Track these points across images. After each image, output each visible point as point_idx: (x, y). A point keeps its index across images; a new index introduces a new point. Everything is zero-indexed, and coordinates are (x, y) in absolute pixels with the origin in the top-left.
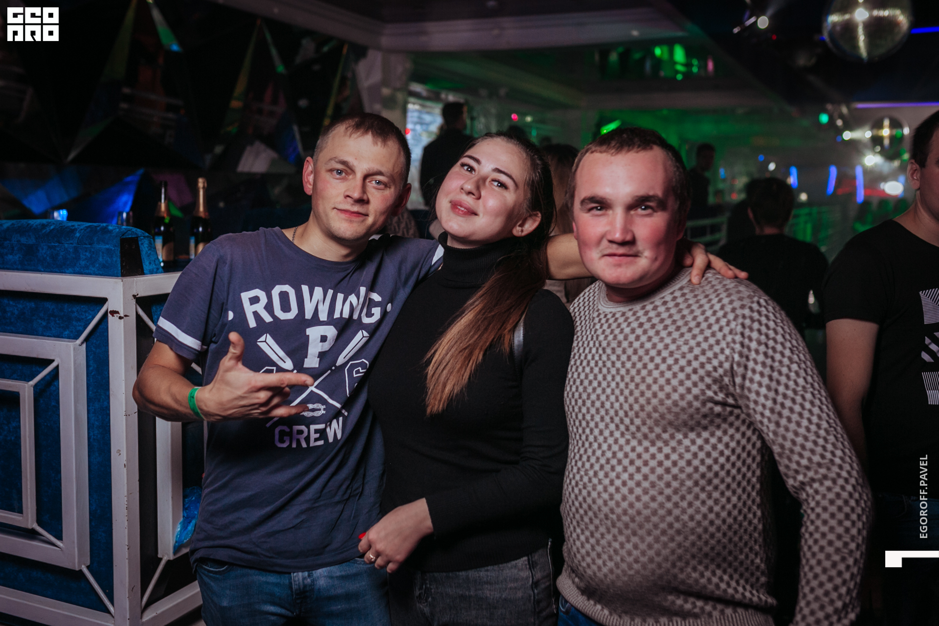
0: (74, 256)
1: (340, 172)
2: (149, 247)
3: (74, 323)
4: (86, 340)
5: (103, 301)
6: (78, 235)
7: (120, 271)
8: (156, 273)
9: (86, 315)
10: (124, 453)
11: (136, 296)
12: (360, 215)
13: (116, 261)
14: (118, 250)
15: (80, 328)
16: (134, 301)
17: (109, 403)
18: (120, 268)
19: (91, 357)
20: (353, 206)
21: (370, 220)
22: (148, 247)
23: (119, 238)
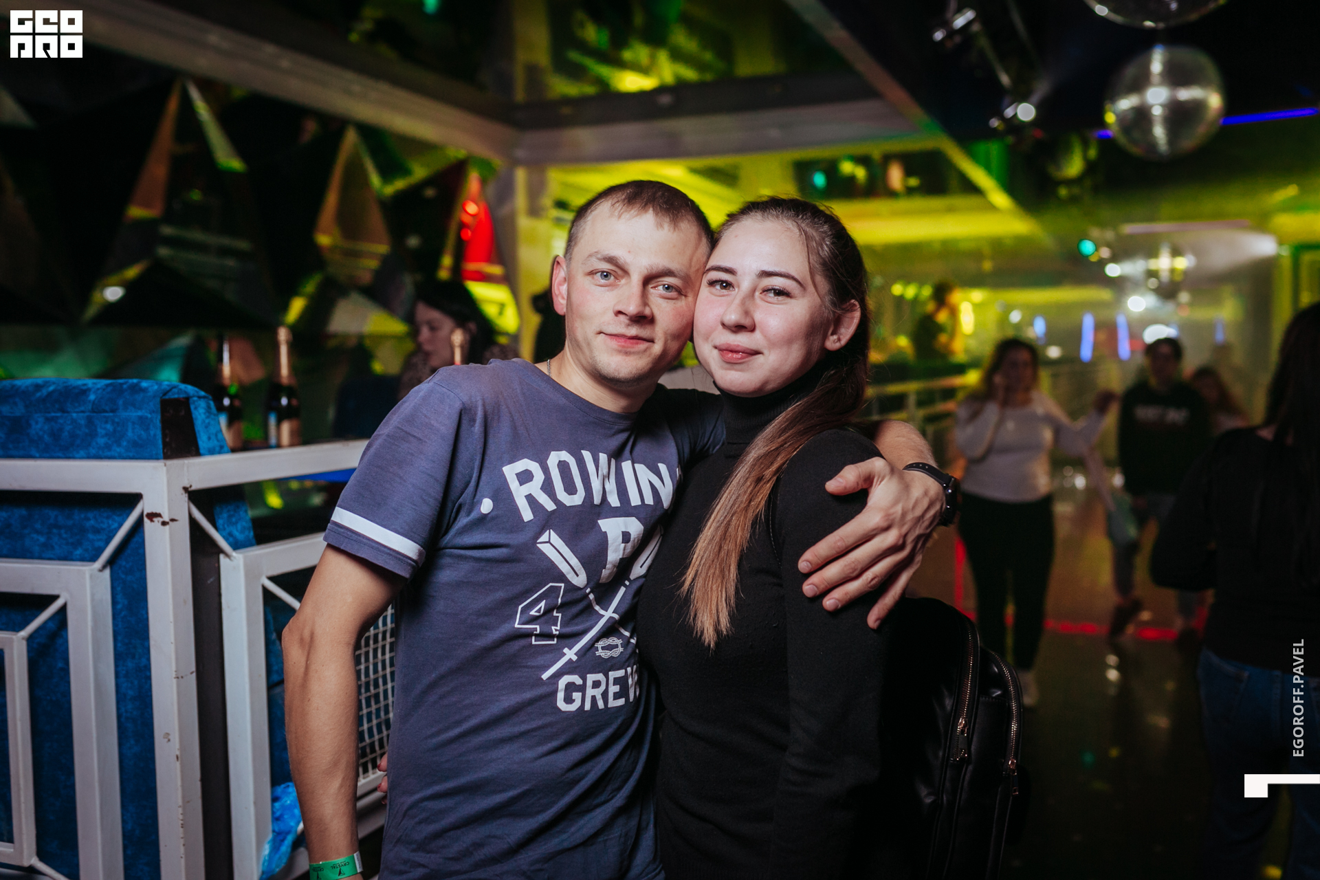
0: (87, 431)
1: (606, 275)
2: (207, 414)
3: (91, 536)
4: (111, 562)
5: (135, 499)
6: (92, 397)
7: (161, 451)
8: (220, 453)
9: (108, 523)
10: (175, 738)
11: (188, 488)
12: (640, 341)
13: (155, 435)
14: (156, 418)
15: (101, 544)
16: (185, 497)
17: (149, 659)
18: (161, 446)
19: (119, 589)
20: (630, 327)
21: (657, 348)
22: (205, 413)
23: (158, 400)
